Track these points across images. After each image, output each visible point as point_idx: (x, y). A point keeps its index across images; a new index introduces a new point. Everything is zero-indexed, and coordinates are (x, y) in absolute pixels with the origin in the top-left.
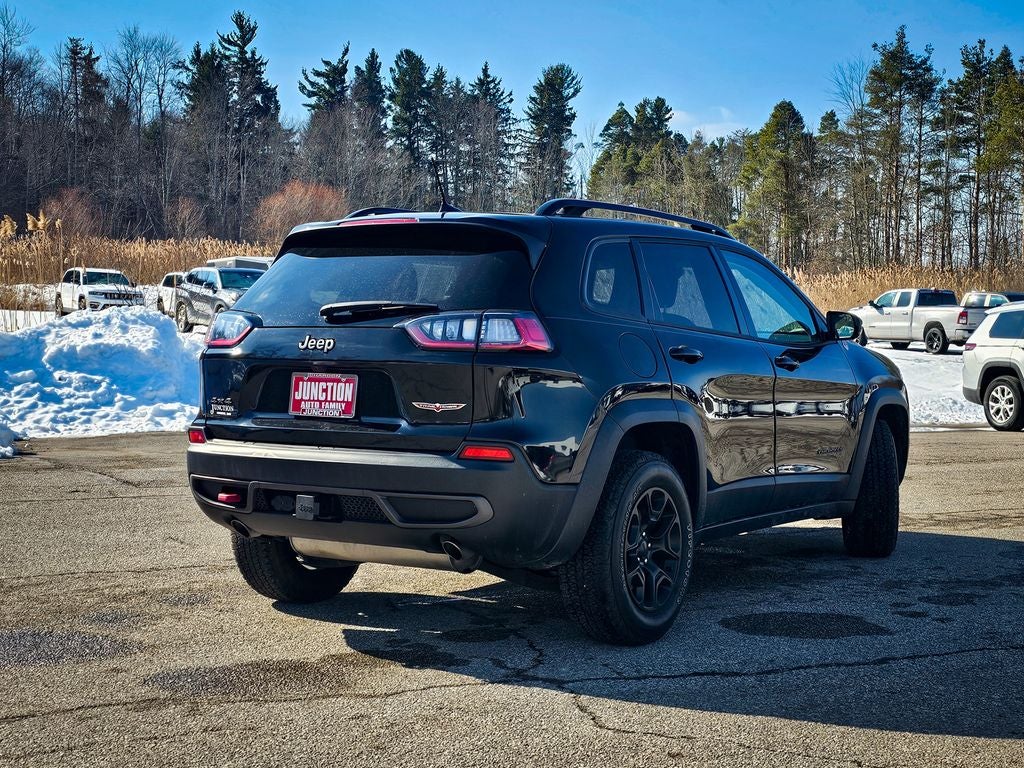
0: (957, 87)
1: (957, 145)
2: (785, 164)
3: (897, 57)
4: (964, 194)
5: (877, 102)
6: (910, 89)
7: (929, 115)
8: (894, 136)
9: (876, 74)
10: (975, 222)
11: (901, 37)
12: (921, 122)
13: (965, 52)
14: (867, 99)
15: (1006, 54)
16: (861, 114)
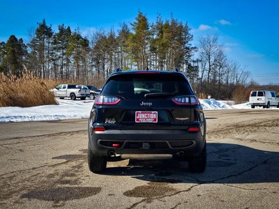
0: (57, 35)
1: (58, 49)
2: (13, 51)
3: (43, 26)
4: (59, 61)
5: (38, 37)
6: (46, 34)
7: (51, 41)
8: (42, 45)
9: (38, 30)
10: (62, 68)
11: (44, 21)
12: (49, 43)
13: (59, 26)
14: (36, 36)
15: (69, 28)
16: (34, 40)
